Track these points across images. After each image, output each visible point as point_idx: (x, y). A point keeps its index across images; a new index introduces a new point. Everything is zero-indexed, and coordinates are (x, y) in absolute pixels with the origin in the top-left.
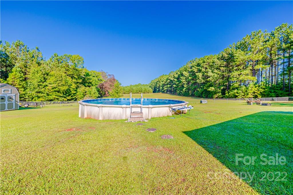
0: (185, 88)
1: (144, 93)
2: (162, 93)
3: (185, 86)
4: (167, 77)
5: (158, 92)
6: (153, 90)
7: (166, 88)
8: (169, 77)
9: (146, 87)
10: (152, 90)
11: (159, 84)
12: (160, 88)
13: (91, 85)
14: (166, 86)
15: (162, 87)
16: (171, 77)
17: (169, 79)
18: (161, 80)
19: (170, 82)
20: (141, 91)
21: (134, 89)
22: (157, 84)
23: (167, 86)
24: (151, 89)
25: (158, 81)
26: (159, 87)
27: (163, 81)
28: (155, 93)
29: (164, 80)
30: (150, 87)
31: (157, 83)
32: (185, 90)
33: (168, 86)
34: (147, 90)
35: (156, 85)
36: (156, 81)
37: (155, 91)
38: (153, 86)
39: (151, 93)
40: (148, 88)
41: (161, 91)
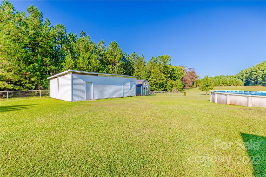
1: (230, 86)
5: (254, 85)
6: (245, 82)
9: (231, 79)
10: (242, 83)
11: (256, 75)
12: (259, 79)
13: (175, 78)
18: (261, 69)
20: (226, 84)
21: (216, 81)
22: (251, 74)
24: (240, 80)
25: (254, 71)
26: (257, 78)
27: (263, 71)
28: (248, 85)
30: (238, 78)
31: (253, 73)
34: (235, 82)
35: (251, 76)
36: (250, 72)
37: (247, 83)
38: (244, 78)
39: (240, 86)
40: (236, 79)
41: (259, 83)
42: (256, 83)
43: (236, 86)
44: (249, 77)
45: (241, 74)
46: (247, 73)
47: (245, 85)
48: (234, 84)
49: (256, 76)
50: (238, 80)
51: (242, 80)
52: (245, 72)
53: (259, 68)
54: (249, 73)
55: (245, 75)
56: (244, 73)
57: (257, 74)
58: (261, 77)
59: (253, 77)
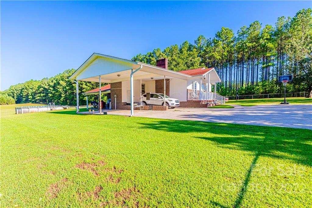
0: (63, 98)
2: (32, 103)
3: (63, 95)
4: (40, 84)
5: (25, 103)
6: (16, 100)
7: (39, 98)
8: (42, 84)
10: (13, 100)
12: (29, 97)
14: (37, 95)
15: (32, 95)
16: (45, 84)
17: (42, 87)
18: (30, 87)
19: (43, 91)
22: (22, 91)
23: (39, 95)
24: (12, 98)
25: (24, 88)
26: (27, 95)
27: (32, 89)
28: (20, 103)
29: (35, 88)
30: (9, 95)
31: (23, 90)
32: (63, 100)
33: (42, 95)
34: (5, 100)
35: (22, 93)
36: (21, 88)
37: (18, 101)
38: (15, 95)
39: (12, 104)
40: (7, 97)
41: (30, 101)
42: (27, 101)
43: (7, 104)
44: (20, 94)
45: (12, 91)
46: (17, 90)
47: (17, 102)
48: (4, 103)
49: (26, 93)
50: (8, 97)
51: (13, 97)
52: (16, 88)
53: (28, 85)
54: (20, 90)
55: (15, 92)
56: (14, 89)
57: (27, 92)
58: (31, 94)
59: (24, 94)
